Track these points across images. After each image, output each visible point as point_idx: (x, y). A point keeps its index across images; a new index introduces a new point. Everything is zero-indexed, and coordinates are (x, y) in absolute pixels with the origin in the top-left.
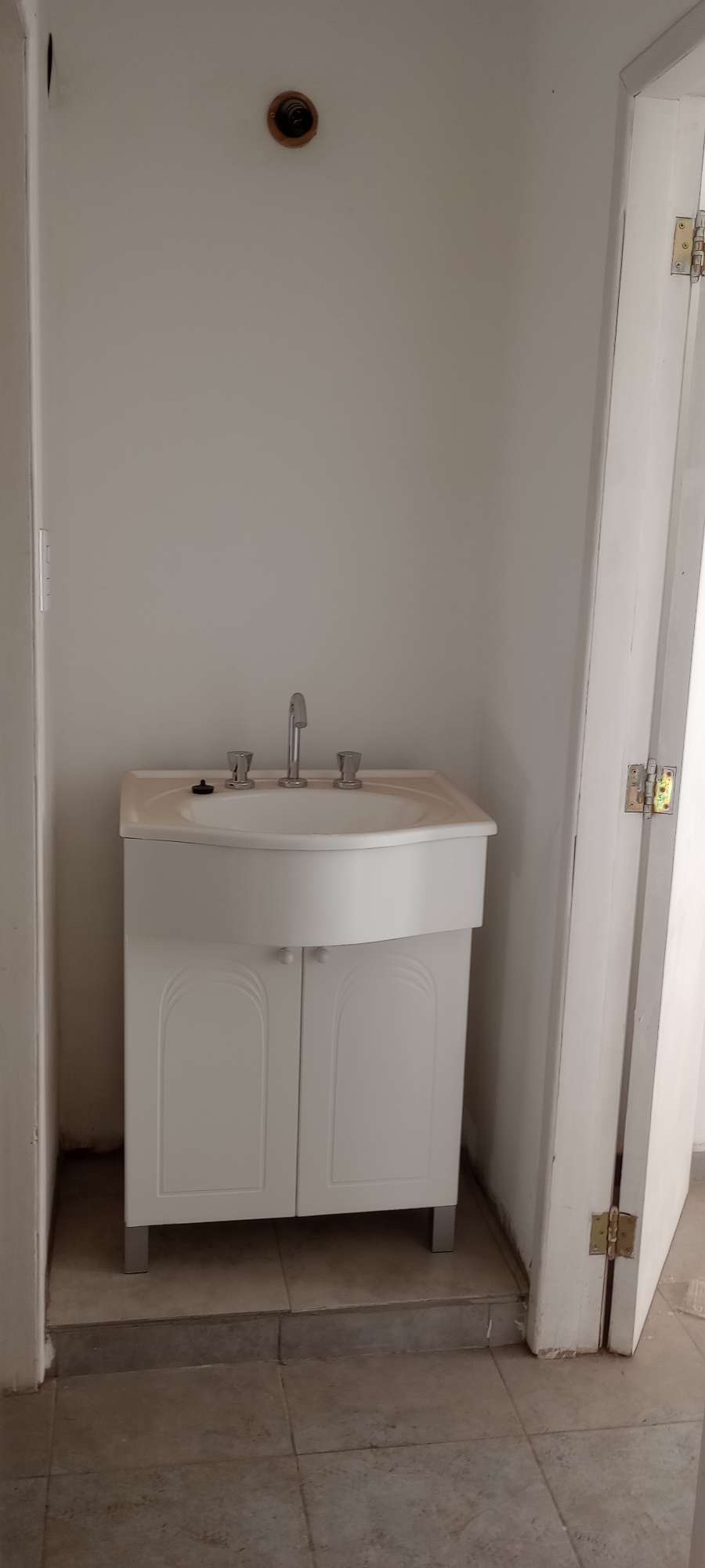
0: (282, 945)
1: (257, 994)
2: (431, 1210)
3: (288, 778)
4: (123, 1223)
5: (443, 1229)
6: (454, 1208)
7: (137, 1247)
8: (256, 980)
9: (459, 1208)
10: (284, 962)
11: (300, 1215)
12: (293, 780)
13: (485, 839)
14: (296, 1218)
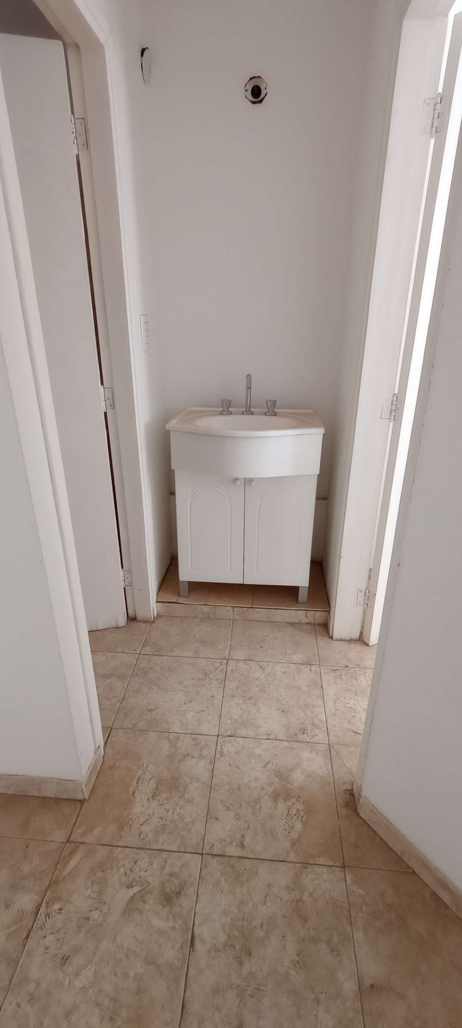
0: (237, 477)
1: (227, 497)
2: (298, 587)
3: (246, 411)
4: (179, 579)
5: (303, 595)
6: (307, 588)
7: (184, 589)
8: (226, 491)
9: (309, 587)
10: (236, 484)
11: (245, 583)
12: (248, 411)
13: (322, 435)
14: (243, 584)
